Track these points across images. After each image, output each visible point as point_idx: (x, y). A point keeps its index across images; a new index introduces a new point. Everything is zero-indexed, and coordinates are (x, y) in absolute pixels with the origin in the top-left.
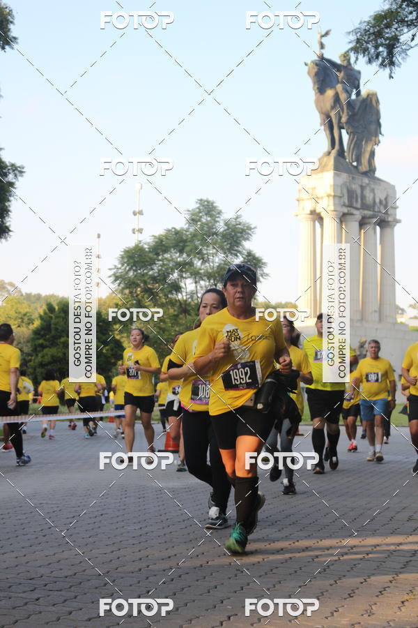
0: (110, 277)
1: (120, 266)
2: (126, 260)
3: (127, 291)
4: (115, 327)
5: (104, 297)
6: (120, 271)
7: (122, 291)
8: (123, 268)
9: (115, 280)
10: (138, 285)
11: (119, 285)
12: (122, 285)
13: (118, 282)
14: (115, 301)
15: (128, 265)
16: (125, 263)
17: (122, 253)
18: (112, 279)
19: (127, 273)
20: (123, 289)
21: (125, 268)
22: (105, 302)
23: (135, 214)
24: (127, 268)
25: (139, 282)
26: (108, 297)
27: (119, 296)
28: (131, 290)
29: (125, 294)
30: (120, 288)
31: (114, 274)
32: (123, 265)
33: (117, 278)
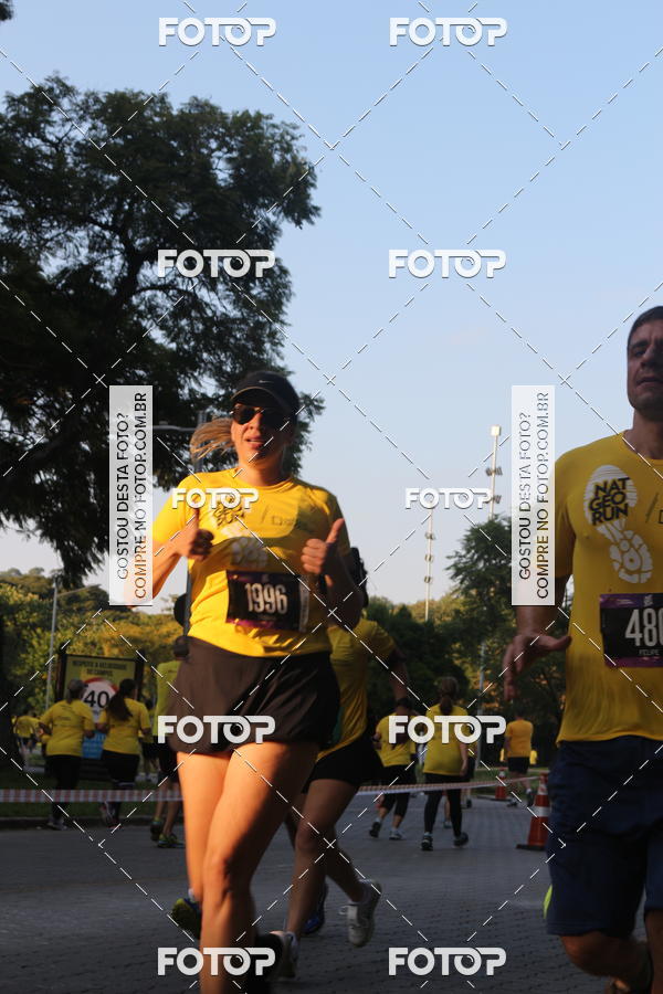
0: (448, 569)
1: (463, 553)
2: (474, 544)
3: (473, 592)
4: (453, 646)
5: (437, 599)
6: (464, 560)
7: (466, 592)
8: (469, 556)
9: (456, 575)
10: (492, 584)
11: (461, 583)
12: (466, 583)
13: (461, 577)
14: (454, 606)
15: (476, 552)
16: (473, 548)
17: (469, 533)
18: (452, 572)
19: (475, 563)
20: (468, 588)
21: (472, 558)
22: (439, 608)
23: (489, 473)
24: (476, 557)
25: (493, 578)
26: (443, 599)
27: (462, 598)
28: (481, 590)
29: (471, 596)
30: (464, 586)
31: (455, 565)
32: (468, 552)
33: (458, 571)
